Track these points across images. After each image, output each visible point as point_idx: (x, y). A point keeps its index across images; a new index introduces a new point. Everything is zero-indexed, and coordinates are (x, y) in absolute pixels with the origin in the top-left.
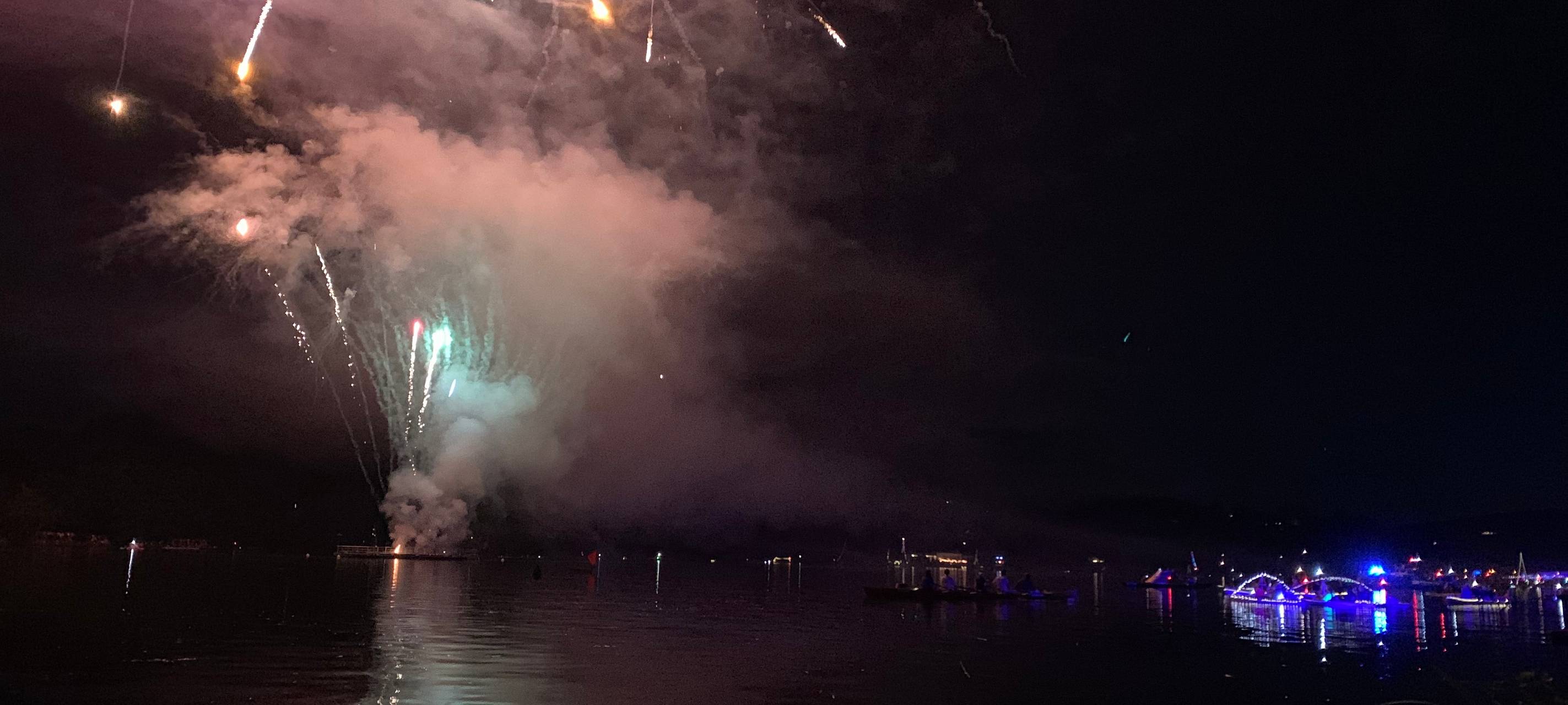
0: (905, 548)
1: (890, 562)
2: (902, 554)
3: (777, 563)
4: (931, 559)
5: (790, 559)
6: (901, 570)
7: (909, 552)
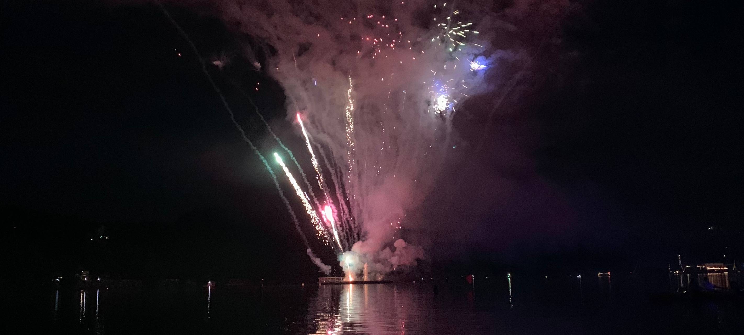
0: (681, 262)
1: (671, 272)
2: (679, 266)
3: (601, 277)
4: (701, 268)
5: (609, 273)
6: (679, 277)
7: (684, 264)
